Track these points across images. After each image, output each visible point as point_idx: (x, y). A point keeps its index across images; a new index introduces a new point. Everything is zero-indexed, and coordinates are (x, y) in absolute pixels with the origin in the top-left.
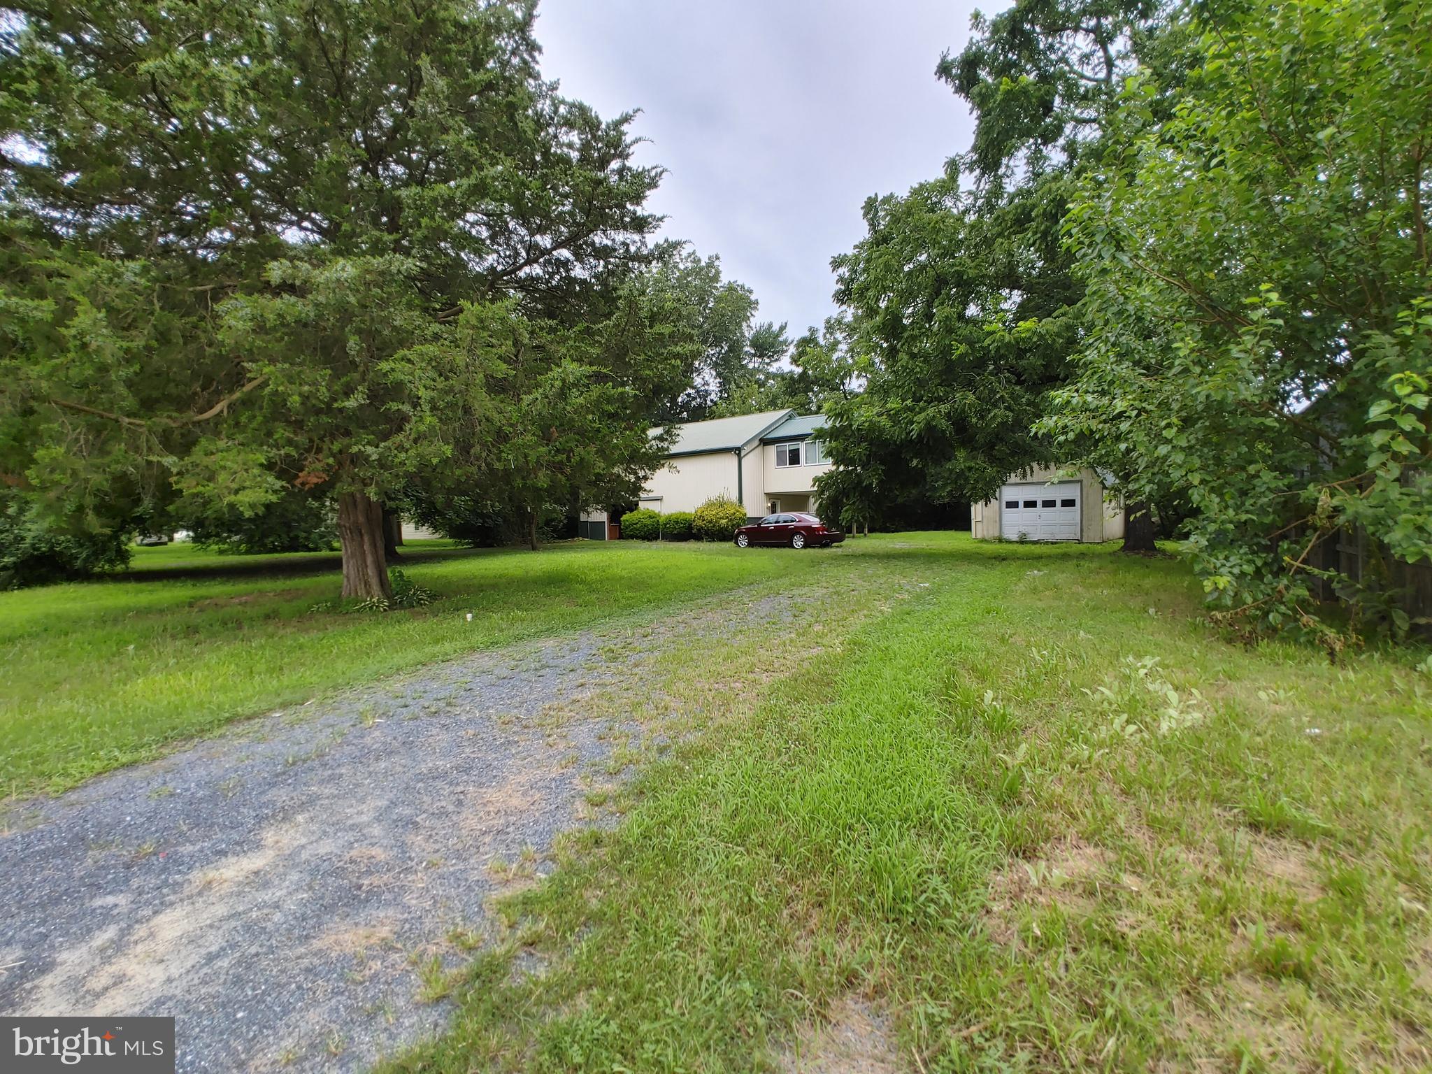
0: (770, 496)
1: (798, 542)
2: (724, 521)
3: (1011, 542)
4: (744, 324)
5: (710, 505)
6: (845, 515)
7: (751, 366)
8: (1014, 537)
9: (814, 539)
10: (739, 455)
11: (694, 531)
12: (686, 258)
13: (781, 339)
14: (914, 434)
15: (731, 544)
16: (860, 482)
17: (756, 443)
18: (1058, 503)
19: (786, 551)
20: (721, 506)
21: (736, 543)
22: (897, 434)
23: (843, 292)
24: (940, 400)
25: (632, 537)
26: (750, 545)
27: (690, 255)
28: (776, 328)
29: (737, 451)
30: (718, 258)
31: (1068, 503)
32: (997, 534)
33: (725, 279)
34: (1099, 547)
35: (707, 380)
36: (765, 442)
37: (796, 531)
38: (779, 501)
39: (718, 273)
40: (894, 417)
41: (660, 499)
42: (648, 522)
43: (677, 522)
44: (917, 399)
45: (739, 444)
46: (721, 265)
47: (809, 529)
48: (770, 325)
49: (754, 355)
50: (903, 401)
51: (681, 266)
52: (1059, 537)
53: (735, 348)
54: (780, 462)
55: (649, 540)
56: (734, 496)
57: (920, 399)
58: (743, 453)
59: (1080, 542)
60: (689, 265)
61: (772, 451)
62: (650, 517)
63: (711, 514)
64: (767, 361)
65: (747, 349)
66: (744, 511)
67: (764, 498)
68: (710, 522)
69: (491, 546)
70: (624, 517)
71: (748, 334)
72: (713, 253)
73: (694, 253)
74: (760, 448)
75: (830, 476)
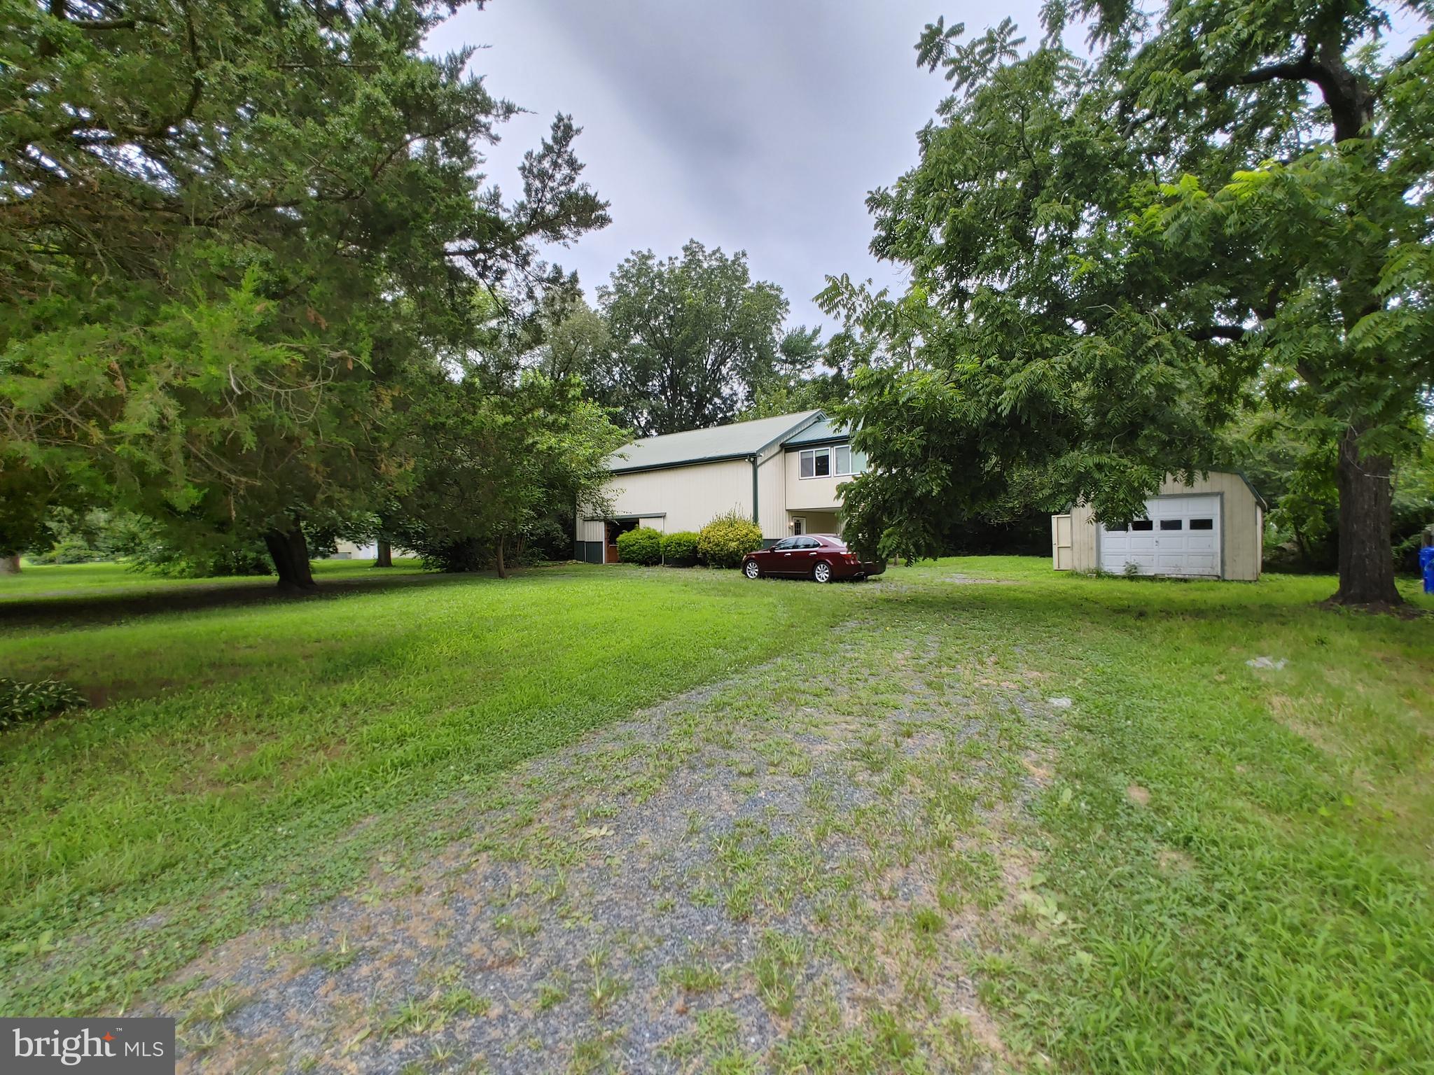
0: (793, 513)
1: (822, 573)
2: (734, 544)
3: (1114, 577)
4: (774, 328)
5: (718, 524)
6: (887, 541)
7: (782, 373)
8: (1119, 570)
9: (843, 571)
10: (754, 463)
11: (700, 555)
12: (710, 256)
13: (814, 344)
14: (1005, 409)
15: (737, 573)
16: (910, 492)
17: (776, 448)
18: (1186, 525)
19: (805, 586)
20: (731, 525)
21: (744, 572)
22: (974, 412)
23: (885, 239)
24: (1044, 354)
25: (627, 561)
26: (761, 576)
27: (714, 253)
28: (809, 332)
29: (752, 458)
30: (744, 255)
31: (1202, 524)
32: (1093, 566)
33: (754, 278)
34: (1252, 586)
35: (736, 388)
36: (787, 448)
37: (820, 559)
38: (804, 519)
39: (745, 272)
40: (966, 386)
41: (663, 516)
42: (647, 543)
43: (679, 544)
44: (1006, 356)
45: (754, 450)
46: (749, 263)
47: (835, 556)
48: (803, 329)
49: (785, 362)
50: (983, 357)
51: (705, 265)
52: (1186, 571)
53: (765, 355)
54: (805, 472)
55: (647, 565)
56: (748, 514)
57: (1011, 356)
58: (759, 461)
59: (1220, 578)
60: (715, 263)
61: (796, 458)
62: (650, 537)
63: (718, 535)
64: (799, 367)
65: (778, 355)
66: (758, 532)
67: (785, 515)
68: (717, 545)
69: (461, 570)
70: (620, 538)
71: (780, 338)
72: (739, 250)
73: (719, 250)
74: (781, 455)
75: (863, 483)
